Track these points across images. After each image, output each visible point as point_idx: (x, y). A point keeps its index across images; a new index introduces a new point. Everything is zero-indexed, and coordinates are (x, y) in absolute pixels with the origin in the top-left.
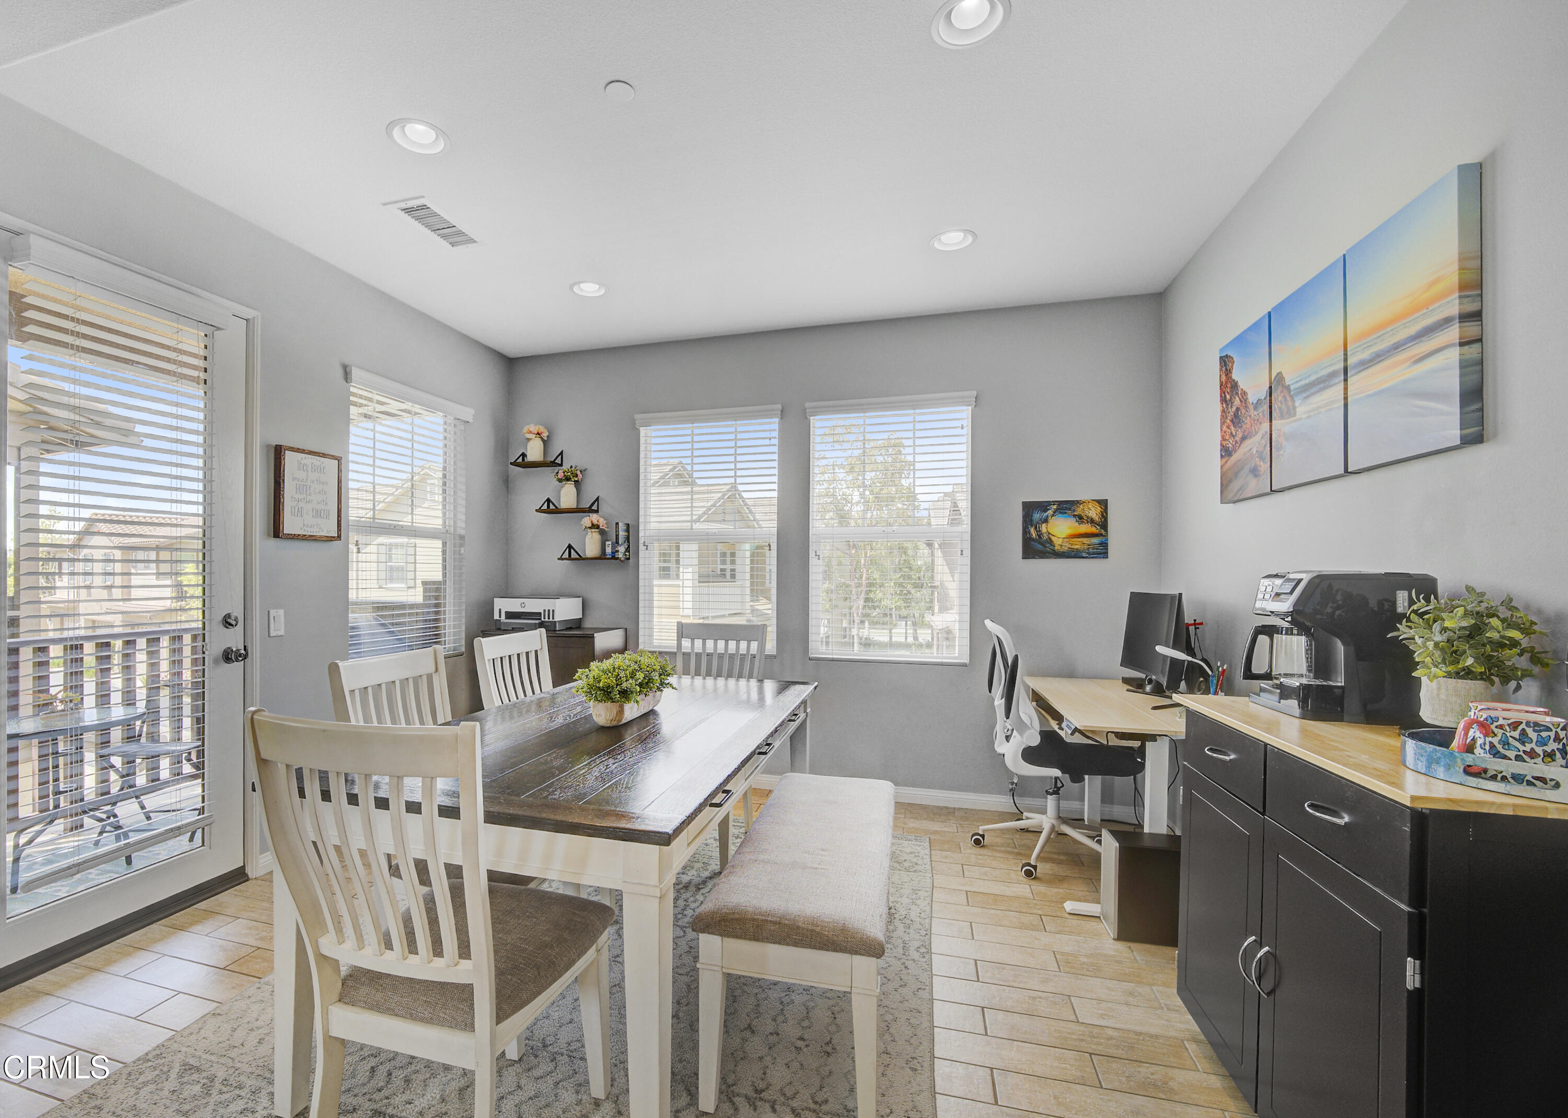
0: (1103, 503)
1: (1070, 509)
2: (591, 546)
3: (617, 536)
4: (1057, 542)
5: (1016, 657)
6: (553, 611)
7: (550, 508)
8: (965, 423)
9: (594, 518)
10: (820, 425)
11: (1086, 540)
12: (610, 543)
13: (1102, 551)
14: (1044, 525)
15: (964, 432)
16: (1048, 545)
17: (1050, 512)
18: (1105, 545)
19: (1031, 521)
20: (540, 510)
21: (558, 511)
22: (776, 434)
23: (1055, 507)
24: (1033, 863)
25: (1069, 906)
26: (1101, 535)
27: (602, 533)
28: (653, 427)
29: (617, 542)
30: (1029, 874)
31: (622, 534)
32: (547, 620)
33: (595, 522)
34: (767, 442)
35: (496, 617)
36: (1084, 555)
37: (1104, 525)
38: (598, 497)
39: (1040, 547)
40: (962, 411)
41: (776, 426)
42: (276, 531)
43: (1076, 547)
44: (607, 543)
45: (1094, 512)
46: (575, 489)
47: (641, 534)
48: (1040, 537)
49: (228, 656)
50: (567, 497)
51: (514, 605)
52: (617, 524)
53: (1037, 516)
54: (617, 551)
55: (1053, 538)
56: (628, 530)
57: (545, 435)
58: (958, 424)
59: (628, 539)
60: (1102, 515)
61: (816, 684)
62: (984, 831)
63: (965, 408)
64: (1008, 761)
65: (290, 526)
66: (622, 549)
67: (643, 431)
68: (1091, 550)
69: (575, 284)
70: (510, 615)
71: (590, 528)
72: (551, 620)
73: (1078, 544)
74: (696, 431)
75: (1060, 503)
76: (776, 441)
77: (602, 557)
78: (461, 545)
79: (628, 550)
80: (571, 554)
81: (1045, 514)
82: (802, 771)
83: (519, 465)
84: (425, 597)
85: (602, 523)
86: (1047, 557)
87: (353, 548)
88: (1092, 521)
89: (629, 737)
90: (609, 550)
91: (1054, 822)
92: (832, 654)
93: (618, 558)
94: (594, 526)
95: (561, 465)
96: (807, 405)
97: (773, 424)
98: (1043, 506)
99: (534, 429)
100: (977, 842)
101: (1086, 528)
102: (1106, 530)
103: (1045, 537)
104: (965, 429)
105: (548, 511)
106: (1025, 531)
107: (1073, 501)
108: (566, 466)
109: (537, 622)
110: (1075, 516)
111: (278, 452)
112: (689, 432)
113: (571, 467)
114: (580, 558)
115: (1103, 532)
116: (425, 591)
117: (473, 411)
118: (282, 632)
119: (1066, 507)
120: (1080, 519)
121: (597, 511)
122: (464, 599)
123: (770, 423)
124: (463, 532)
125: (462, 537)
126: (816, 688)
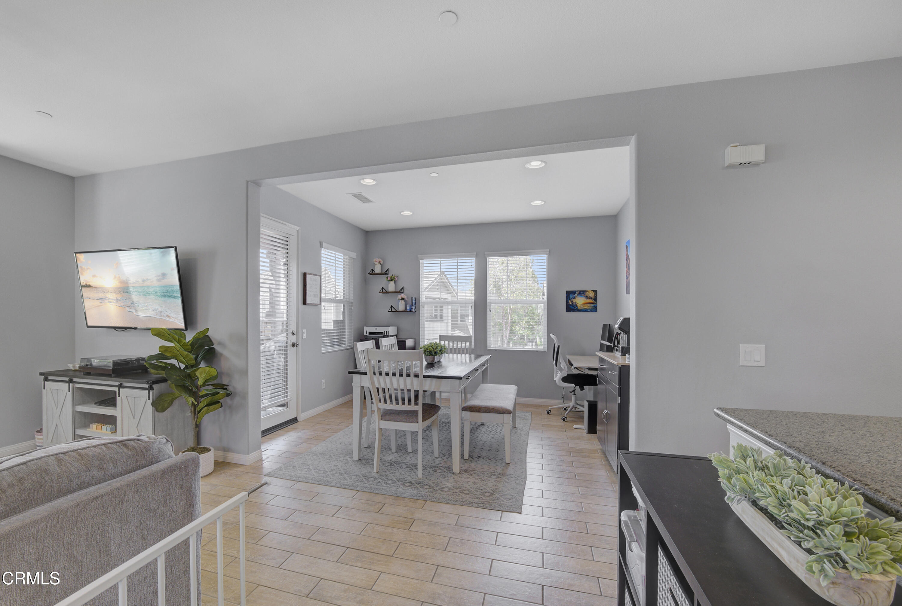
0: (595, 292)
1: (583, 294)
2: (401, 306)
3: (412, 302)
4: (579, 305)
5: (559, 345)
6: (388, 332)
7: (384, 291)
8: (545, 261)
9: (402, 295)
10: (491, 260)
11: (588, 305)
12: (409, 305)
13: (595, 309)
14: (574, 299)
15: (545, 264)
16: (575, 307)
17: (576, 295)
18: (596, 307)
19: (569, 298)
20: (380, 292)
21: (387, 292)
22: (474, 264)
23: (578, 293)
24: (565, 416)
25: (574, 426)
26: (594, 303)
27: (405, 301)
28: (424, 260)
29: (412, 305)
30: (564, 420)
31: (414, 302)
32: (386, 335)
33: (403, 297)
34: (470, 267)
35: (365, 334)
36: (589, 310)
37: (595, 299)
38: (403, 288)
39: (573, 308)
40: (544, 256)
41: (474, 261)
42: (305, 303)
43: (586, 308)
44: (408, 305)
45: (592, 295)
46: (394, 284)
47: (420, 302)
48: (572, 304)
49: (293, 345)
50: (391, 287)
51: (373, 329)
52: (412, 298)
53: (571, 296)
54: (412, 308)
55: (577, 304)
56: (415, 300)
57: (382, 262)
58: (543, 261)
59: (415, 303)
60: (595, 296)
61: (491, 355)
62: (550, 409)
63: (546, 255)
64: (557, 382)
65: (308, 301)
66: (414, 308)
67: (421, 261)
68: (591, 309)
69: (401, 212)
70: (370, 333)
71: (401, 299)
72: (387, 335)
73: (586, 306)
74: (442, 262)
75: (580, 291)
76: (473, 266)
77: (406, 311)
78: (352, 306)
79: (415, 308)
80: (393, 310)
81: (574, 295)
82: (487, 383)
83: (371, 274)
84: (334, 327)
85: (405, 297)
86: (575, 311)
87: (323, 308)
88: (591, 298)
89: (436, 366)
90: (408, 308)
91: (574, 404)
92: (496, 348)
93: (412, 311)
94: (403, 299)
95: (388, 274)
96: (486, 253)
97: (473, 260)
98: (573, 292)
99: (378, 260)
100: (548, 413)
101: (589, 301)
102: (596, 301)
103: (574, 304)
104: (545, 263)
105: (383, 292)
106: (567, 302)
107: (584, 291)
108: (390, 275)
109: (382, 336)
110: (585, 296)
111: (305, 275)
112: (439, 262)
113: (392, 275)
114: (396, 311)
115: (595, 302)
116: (334, 324)
117: (356, 254)
118: (305, 338)
119: (582, 293)
120: (587, 297)
121: (403, 293)
122: (353, 327)
123: (472, 259)
124: (353, 301)
125: (352, 303)
126: (491, 356)
